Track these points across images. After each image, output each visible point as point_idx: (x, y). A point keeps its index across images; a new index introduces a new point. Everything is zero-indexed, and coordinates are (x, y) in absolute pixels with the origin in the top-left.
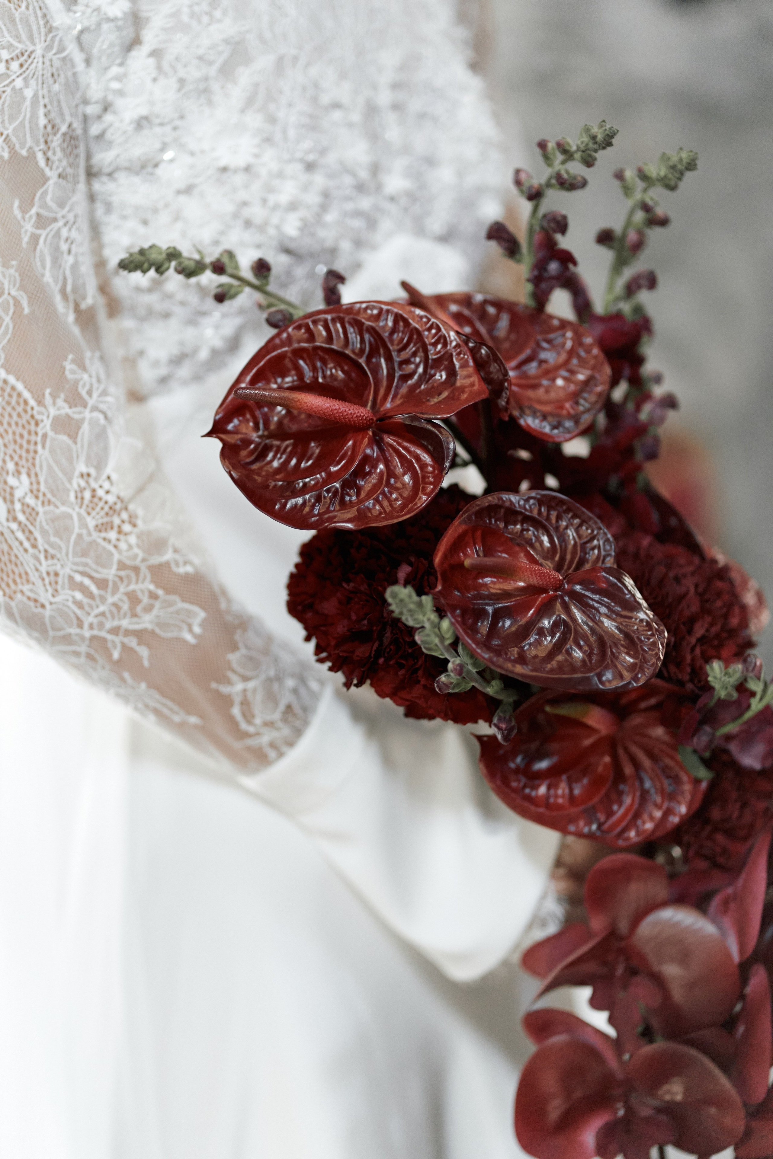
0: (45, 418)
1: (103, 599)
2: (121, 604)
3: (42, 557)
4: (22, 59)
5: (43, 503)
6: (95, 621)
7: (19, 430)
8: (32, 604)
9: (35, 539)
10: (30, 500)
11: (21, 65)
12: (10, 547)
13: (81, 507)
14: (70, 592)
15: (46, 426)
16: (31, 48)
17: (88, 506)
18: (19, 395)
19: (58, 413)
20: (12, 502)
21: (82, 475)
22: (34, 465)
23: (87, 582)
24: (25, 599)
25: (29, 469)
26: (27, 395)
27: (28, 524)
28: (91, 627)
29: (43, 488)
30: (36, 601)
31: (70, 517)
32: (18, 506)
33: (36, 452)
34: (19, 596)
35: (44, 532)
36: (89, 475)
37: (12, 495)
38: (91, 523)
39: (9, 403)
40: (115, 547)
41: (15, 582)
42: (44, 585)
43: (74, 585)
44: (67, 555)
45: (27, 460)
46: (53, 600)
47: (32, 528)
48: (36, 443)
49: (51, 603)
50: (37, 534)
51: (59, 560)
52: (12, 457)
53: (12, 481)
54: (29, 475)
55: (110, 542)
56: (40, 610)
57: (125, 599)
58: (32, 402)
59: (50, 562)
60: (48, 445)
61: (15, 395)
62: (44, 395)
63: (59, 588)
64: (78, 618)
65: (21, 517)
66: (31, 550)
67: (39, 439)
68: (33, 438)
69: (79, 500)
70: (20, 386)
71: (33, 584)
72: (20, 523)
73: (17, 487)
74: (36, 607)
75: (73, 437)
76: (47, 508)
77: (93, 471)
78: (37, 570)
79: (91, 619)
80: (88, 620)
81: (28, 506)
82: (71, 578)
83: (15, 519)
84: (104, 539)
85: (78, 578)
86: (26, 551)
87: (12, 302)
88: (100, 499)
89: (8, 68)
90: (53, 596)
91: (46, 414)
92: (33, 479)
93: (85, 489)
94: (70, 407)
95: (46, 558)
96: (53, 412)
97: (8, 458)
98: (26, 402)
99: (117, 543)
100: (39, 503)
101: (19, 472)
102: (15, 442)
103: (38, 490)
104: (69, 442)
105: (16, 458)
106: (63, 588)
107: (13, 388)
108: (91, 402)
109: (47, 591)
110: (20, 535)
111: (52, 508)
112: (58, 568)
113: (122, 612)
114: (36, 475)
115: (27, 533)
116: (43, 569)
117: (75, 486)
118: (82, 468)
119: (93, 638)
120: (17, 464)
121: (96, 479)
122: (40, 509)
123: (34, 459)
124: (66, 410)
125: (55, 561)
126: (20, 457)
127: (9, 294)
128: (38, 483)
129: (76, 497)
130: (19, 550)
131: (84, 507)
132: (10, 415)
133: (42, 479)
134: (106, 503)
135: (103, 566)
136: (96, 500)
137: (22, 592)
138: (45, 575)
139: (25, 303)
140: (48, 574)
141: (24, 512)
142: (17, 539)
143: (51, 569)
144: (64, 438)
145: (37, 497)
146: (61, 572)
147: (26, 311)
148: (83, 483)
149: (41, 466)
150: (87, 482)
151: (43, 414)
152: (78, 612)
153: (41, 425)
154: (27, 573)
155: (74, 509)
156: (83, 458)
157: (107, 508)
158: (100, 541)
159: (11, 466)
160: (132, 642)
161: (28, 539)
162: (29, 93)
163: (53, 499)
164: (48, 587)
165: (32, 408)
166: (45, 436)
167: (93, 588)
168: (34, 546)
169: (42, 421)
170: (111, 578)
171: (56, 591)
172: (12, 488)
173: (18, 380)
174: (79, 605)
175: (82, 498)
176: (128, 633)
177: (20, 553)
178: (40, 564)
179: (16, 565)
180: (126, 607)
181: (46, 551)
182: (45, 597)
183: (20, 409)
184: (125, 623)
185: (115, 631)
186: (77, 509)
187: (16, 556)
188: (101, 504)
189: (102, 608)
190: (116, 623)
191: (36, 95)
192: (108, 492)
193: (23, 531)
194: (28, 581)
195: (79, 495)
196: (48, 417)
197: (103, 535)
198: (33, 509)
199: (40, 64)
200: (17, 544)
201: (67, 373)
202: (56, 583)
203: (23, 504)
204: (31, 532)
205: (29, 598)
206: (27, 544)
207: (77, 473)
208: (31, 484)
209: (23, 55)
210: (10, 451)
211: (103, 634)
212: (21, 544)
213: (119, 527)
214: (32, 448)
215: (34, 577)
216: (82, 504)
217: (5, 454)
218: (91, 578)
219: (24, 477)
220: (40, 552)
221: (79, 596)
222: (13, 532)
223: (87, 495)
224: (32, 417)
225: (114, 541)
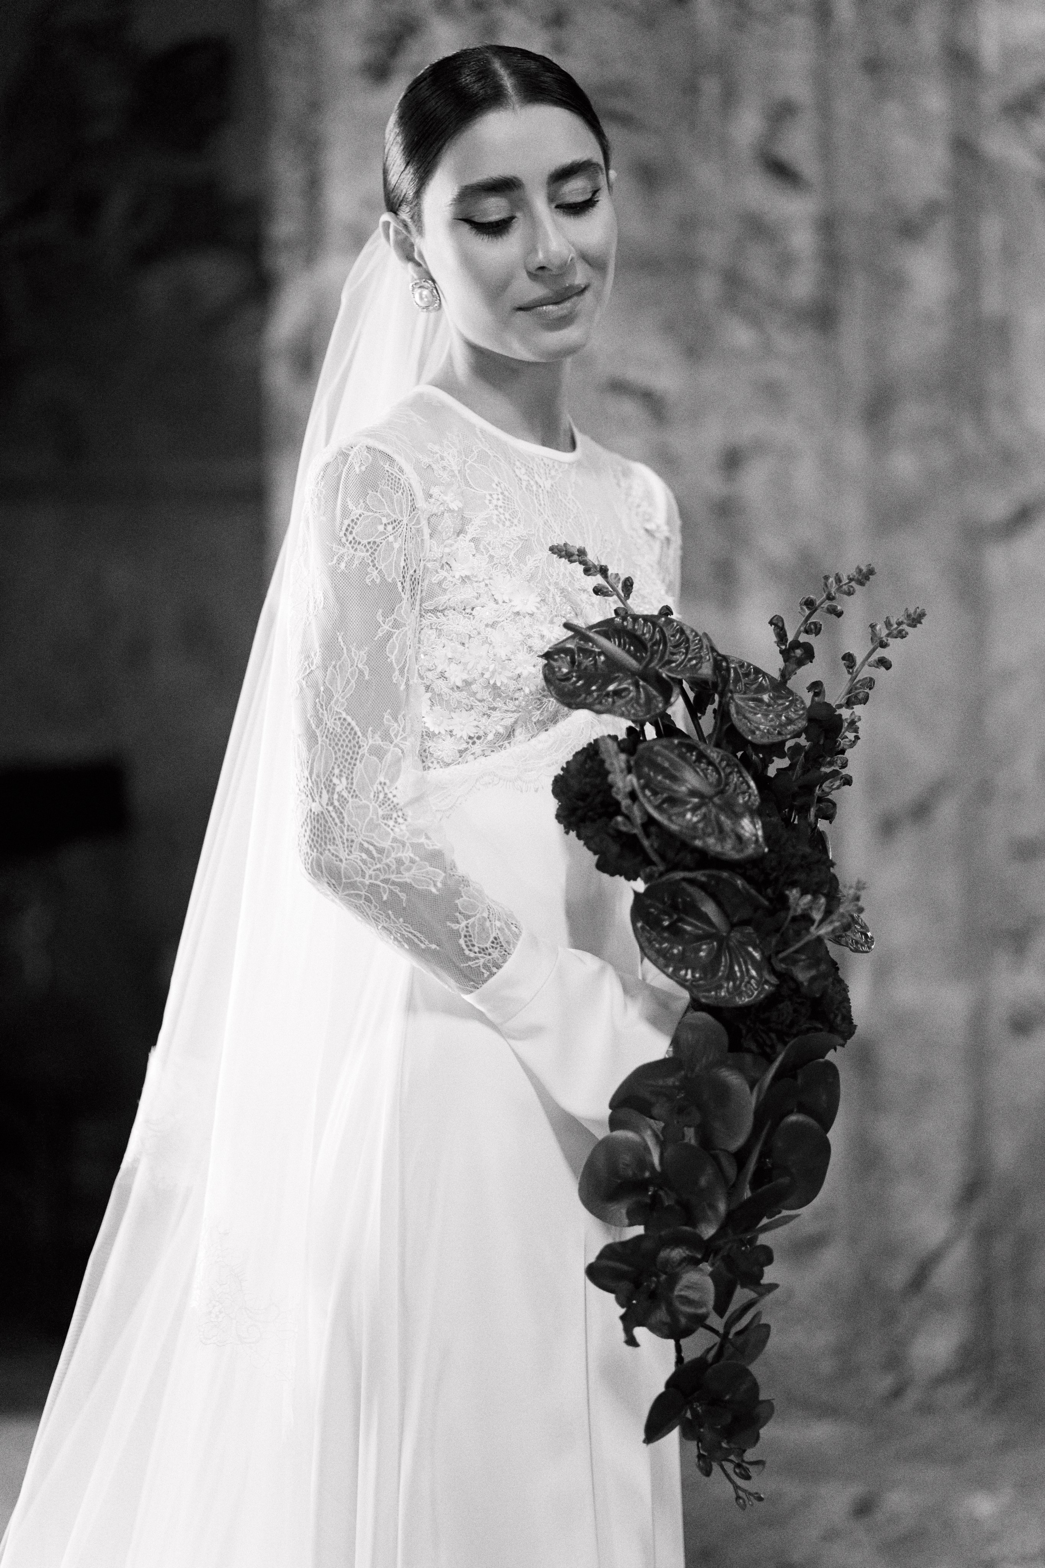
0: (365, 745)
1: (380, 860)
2: (391, 864)
3: (345, 829)
4: (394, 524)
5: (352, 796)
6: (373, 873)
7: (347, 750)
8: (334, 858)
9: (343, 818)
10: (345, 793)
11: (394, 528)
12: (327, 822)
13: (376, 802)
14: (359, 853)
15: (365, 750)
16: (400, 519)
17: (380, 802)
18: (352, 729)
19: (374, 743)
20: (333, 793)
21: (381, 783)
22: (352, 772)
23: (371, 848)
24: (331, 855)
25: (349, 775)
26: (357, 729)
27: (340, 808)
28: (370, 877)
29: (354, 787)
30: (337, 856)
31: (368, 807)
32: (336, 796)
33: (355, 765)
34: (327, 852)
35: (350, 814)
36: (385, 784)
37: (334, 789)
38: (381, 812)
39: (344, 733)
40: (392, 830)
41: (325, 843)
42: (344, 847)
43: (362, 849)
44: (361, 830)
45: (349, 769)
46: (348, 857)
47: (342, 811)
48: (356, 759)
49: (346, 860)
50: (345, 815)
51: (355, 832)
52: (339, 766)
53: (335, 780)
54: (347, 778)
55: (389, 826)
56: (339, 863)
57: (394, 862)
58: (359, 734)
59: (350, 833)
60: (363, 761)
61: (349, 728)
62: (367, 731)
63: (353, 850)
64: (362, 871)
65: (336, 803)
66: (339, 824)
67: (359, 757)
68: (355, 756)
69: (376, 798)
70: (353, 723)
71: (337, 845)
72: (334, 807)
73: (338, 785)
74: (337, 861)
75: (381, 759)
76: (354, 800)
77: (388, 782)
78: (341, 837)
79: (371, 872)
80: (369, 872)
81: (343, 796)
82: (361, 844)
83: (332, 804)
84: (385, 824)
85: (366, 845)
86: (336, 824)
87: (357, 671)
88: (389, 799)
89: (385, 529)
90: (348, 855)
91: (366, 743)
92: (350, 781)
93: (381, 792)
94: (382, 741)
95: (348, 830)
96: (371, 742)
97: (336, 766)
98: (355, 734)
99: (393, 828)
100: (350, 796)
101: (341, 776)
102: (343, 757)
103: (351, 788)
104: (378, 761)
105: (341, 767)
106: (355, 850)
107: (349, 724)
108: (395, 741)
109: (345, 851)
110: (333, 814)
111: (357, 800)
112: (354, 837)
113: (391, 870)
114: (352, 779)
115: (338, 814)
116: (345, 837)
117: (375, 790)
118: (382, 780)
119: (371, 885)
120: (341, 771)
121: (389, 788)
122: (350, 800)
123: (353, 768)
124: (379, 742)
125: (353, 833)
126: (344, 767)
127: (357, 666)
128: (352, 784)
129: (374, 797)
130: (332, 824)
131: (378, 802)
132: (344, 740)
133: (355, 781)
134: (392, 802)
135: (383, 840)
136: (386, 799)
137: (329, 850)
138: (345, 841)
139: (366, 673)
140: (347, 840)
141: (339, 801)
142: (331, 816)
143: (350, 838)
144: (375, 758)
145: (349, 792)
146: (356, 840)
147: (367, 678)
148: (380, 788)
149: (356, 774)
150: (383, 788)
151: (364, 742)
152: (363, 867)
153: (362, 749)
154: (334, 838)
155: (371, 803)
156: (383, 773)
157: (392, 806)
158: (383, 825)
159: (337, 771)
160: (397, 890)
161: (339, 817)
162: (396, 546)
163: (359, 795)
164: (346, 849)
165: (359, 737)
166: (363, 755)
167: (374, 852)
168: (342, 822)
169: (363, 746)
170: (387, 847)
171: (351, 852)
172: (334, 784)
173: (353, 719)
174: (364, 862)
175: (378, 797)
176: (394, 883)
177: (332, 826)
178: (344, 834)
179: (329, 833)
180: (394, 867)
181: (348, 826)
182: (343, 855)
183: (350, 737)
184: (393, 877)
185: (386, 881)
186: (373, 802)
187: (330, 828)
188: (389, 802)
189: (378, 866)
190: (387, 876)
191: (400, 547)
192: (394, 796)
193: (336, 812)
194: (334, 843)
195: (376, 795)
196: (367, 744)
197: (385, 821)
198: (345, 799)
199: (405, 528)
200: (331, 819)
201: (384, 720)
202: (351, 846)
203: (339, 795)
204: (341, 813)
205: (333, 854)
206: (337, 821)
207: (378, 782)
208: (348, 784)
209: (395, 521)
210: (338, 762)
211: (378, 883)
212: (334, 819)
213: (396, 819)
214: (353, 762)
215: (338, 841)
216: (377, 800)
217: (335, 763)
218: (374, 846)
219: (344, 779)
220: (344, 826)
221: (364, 856)
222: (329, 812)
223: (381, 796)
224: (358, 743)
225: (391, 827)
